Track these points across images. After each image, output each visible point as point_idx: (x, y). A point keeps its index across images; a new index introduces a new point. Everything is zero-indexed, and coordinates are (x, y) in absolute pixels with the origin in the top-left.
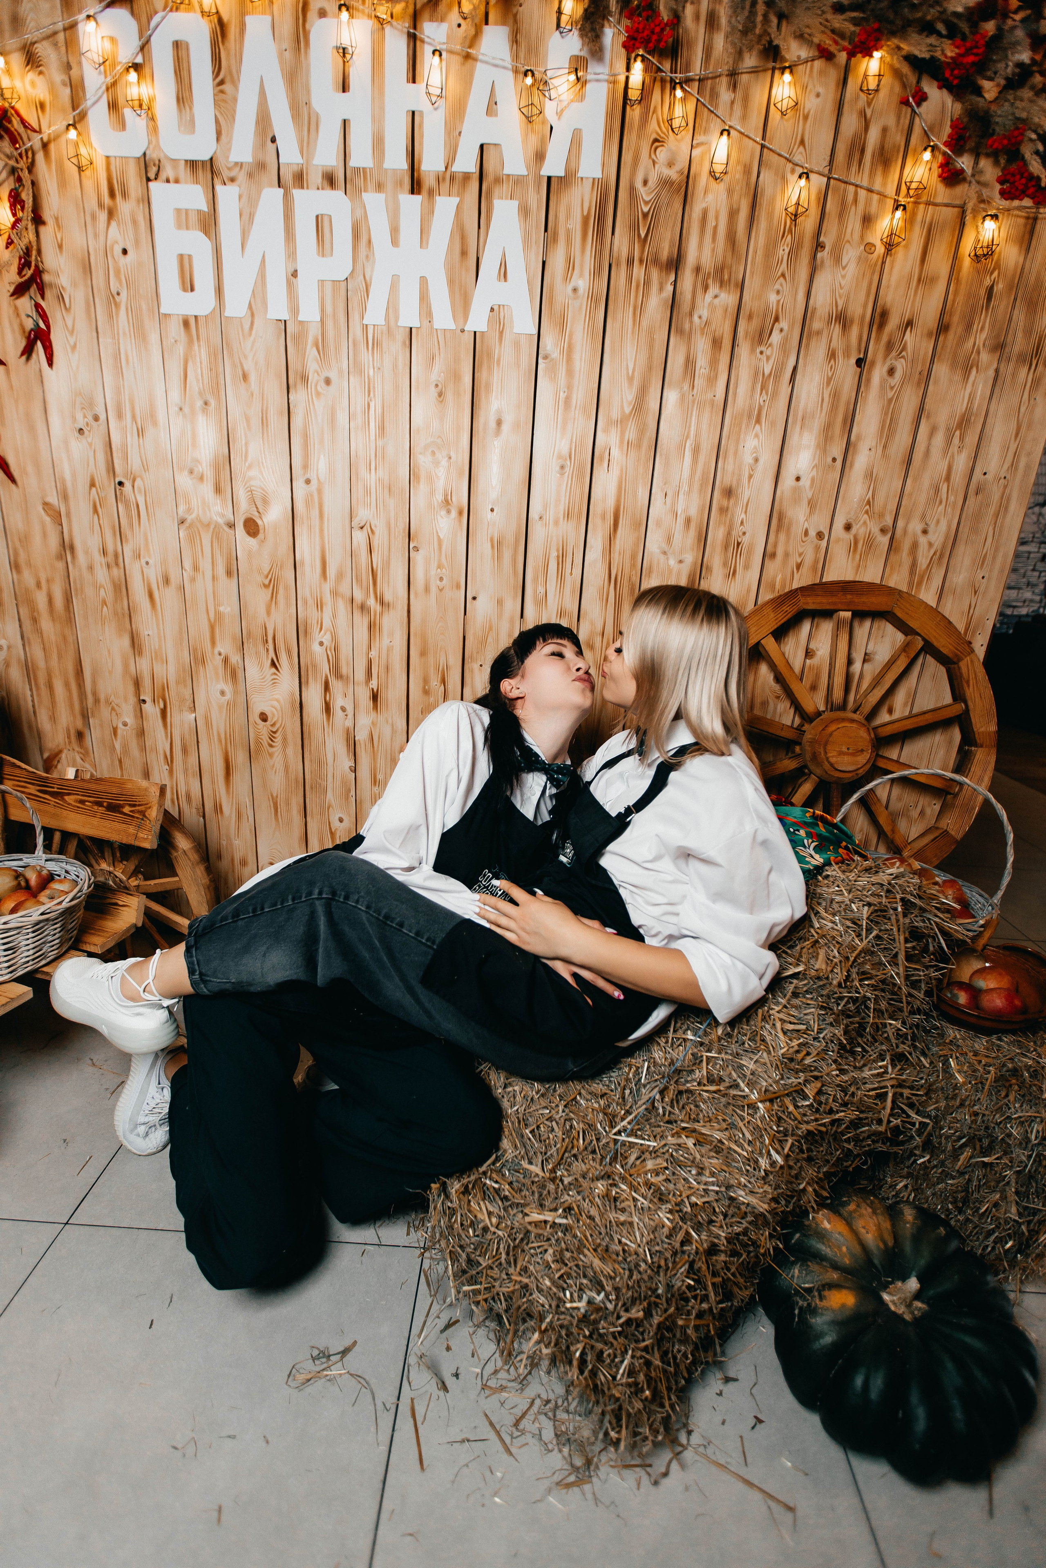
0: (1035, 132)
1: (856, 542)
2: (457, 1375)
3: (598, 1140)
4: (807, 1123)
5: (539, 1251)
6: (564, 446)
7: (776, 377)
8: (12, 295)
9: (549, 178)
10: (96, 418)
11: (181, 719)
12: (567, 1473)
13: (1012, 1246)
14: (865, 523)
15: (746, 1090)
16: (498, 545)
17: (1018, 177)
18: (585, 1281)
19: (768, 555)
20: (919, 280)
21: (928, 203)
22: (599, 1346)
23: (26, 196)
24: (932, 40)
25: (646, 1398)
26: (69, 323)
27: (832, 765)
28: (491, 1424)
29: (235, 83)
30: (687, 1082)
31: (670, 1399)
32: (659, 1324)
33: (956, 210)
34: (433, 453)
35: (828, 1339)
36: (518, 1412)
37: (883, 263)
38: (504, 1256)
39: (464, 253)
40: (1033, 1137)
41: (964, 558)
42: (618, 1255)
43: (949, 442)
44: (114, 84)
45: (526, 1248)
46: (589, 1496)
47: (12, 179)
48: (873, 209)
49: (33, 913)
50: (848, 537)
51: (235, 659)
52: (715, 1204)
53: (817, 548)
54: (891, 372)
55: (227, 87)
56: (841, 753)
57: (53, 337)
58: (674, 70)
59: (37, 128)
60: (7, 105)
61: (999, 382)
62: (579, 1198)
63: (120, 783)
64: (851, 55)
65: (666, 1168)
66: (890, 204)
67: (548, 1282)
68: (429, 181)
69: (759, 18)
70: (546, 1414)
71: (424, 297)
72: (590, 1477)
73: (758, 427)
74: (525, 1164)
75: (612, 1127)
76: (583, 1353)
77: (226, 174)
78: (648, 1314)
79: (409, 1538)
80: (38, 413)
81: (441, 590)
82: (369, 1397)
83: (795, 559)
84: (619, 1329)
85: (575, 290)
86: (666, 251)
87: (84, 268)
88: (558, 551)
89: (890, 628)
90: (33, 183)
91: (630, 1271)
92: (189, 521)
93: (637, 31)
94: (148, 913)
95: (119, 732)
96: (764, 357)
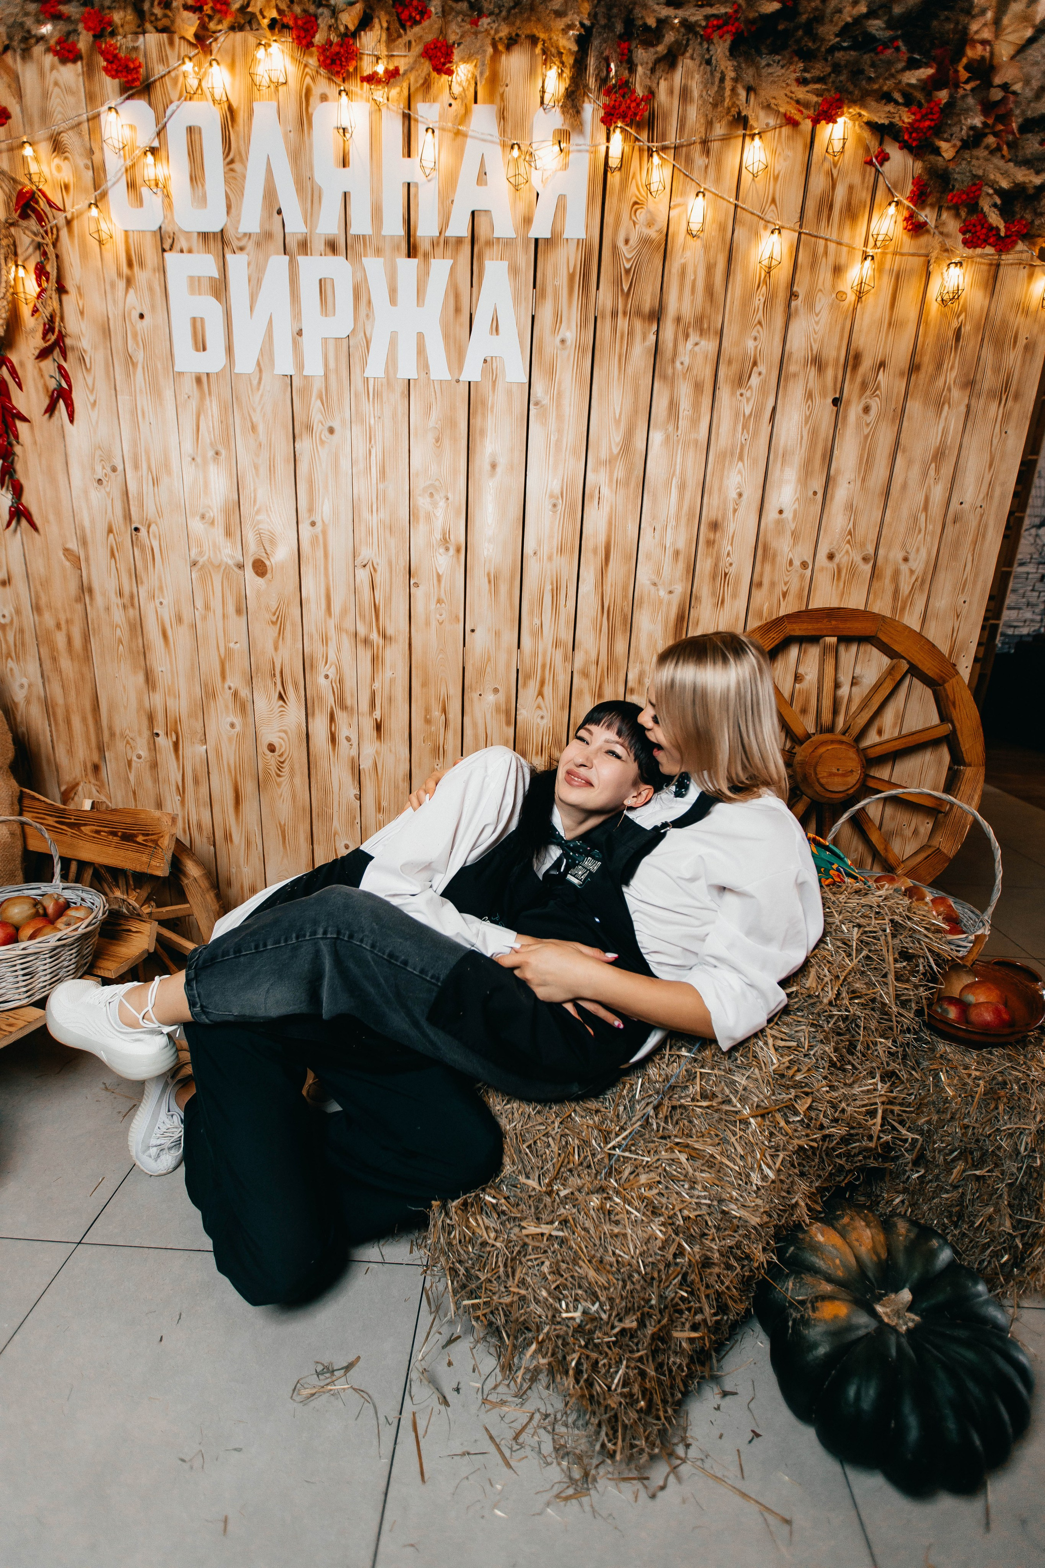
0: (992, 187)
1: (839, 571)
2: (458, 1390)
3: (593, 1155)
4: (799, 1138)
5: (535, 1263)
6: (555, 486)
7: (756, 416)
8: (37, 358)
9: (537, 240)
10: (114, 469)
11: (193, 751)
12: (565, 1485)
13: (1008, 1260)
14: (847, 552)
15: (739, 1105)
16: (493, 580)
17: (979, 228)
18: (580, 1292)
19: (754, 584)
20: (890, 324)
21: (895, 253)
22: (594, 1355)
23: (51, 268)
24: (890, 108)
25: (641, 1408)
26: (90, 383)
27: (822, 785)
28: (491, 1438)
29: (244, 162)
30: (681, 1097)
31: (666, 1412)
32: (653, 1335)
33: (922, 259)
34: (431, 495)
35: (822, 1351)
36: (518, 1426)
37: (855, 309)
38: (502, 1269)
39: (458, 310)
40: (1022, 1149)
41: (946, 582)
42: (611, 1266)
43: (925, 474)
44: (133, 166)
45: (523, 1260)
46: (587, 1508)
47: (38, 253)
48: (843, 260)
49: (51, 939)
50: (832, 566)
51: (244, 693)
52: (707, 1218)
53: (802, 577)
54: (867, 410)
55: (236, 166)
56: (831, 775)
57: (74, 395)
58: (651, 139)
59: (61, 207)
60: (34, 188)
61: (971, 417)
62: (574, 1210)
63: (133, 813)
64: (816, 122)
65: (659, 1182)
66: (859, 256)
67: (544, 1293)
68: (424, 246)
69: (728, 93)
70: (545, 1428)
71: (421, 351)
72: (588, 1489)
73: (740, 464)
74: (522, 1179)
75: (607, 1143)
76: (579, 1363)
77: (235, 244)
78: (642, 1324)
79: (410, 1550)
80: (59, 466)
81: (441, 624)
82: (372, 1411)
83: (781, 588)
84: (614, 1339)
85: (563, 341)
86: (648, 303)
87: (104, 333)
88: (552, 584)
89: (875, 652)
90: (57, 256)
91: (624, 1281)
92: (201, 563)
93: (614, 107)
94: (160, 940)
95: (134, 764)
96: (744, 400)
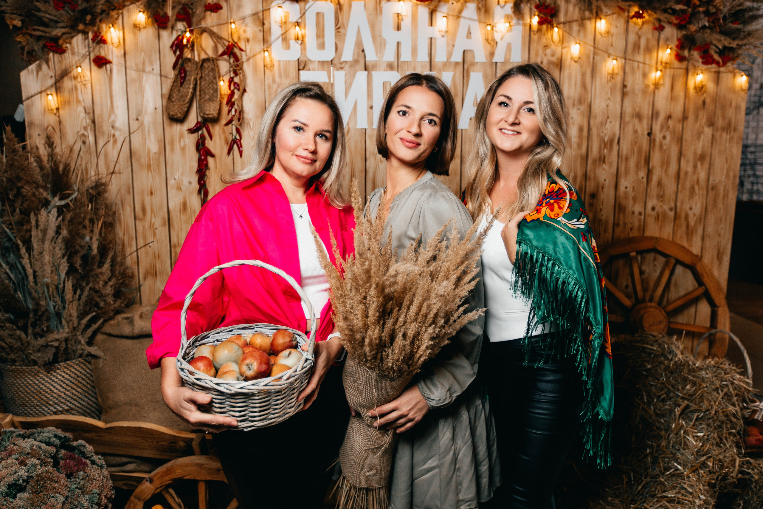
0: (714, 45)
1: (658, 216)
7: (610, 142)
9: (497, 63)
14: (661, 206)
17: (709, 58)
19: (615, 225)
20: (671, 98)
21: (671, 68)
24: (667, 15)
26: (252, 135)
29: (345, 28)
33: (684, 70)
37: (654, 92)
41: (711, 219)
43: (695, 166)
44: (286, 33)
47: (231, 73)
48: (647, 71)
50: (654, 214)
53: (640, 220)
54: (664, 137)
55: (341, 30)
57: (243, 142)
59: (245, 50)
60: (234, 42)
61: (714, 139)
66: (654, 69)
68: (439, 66)
73: (604, 165)
77: (338, 66)
83: (628, 226)
96: (604, 134)
